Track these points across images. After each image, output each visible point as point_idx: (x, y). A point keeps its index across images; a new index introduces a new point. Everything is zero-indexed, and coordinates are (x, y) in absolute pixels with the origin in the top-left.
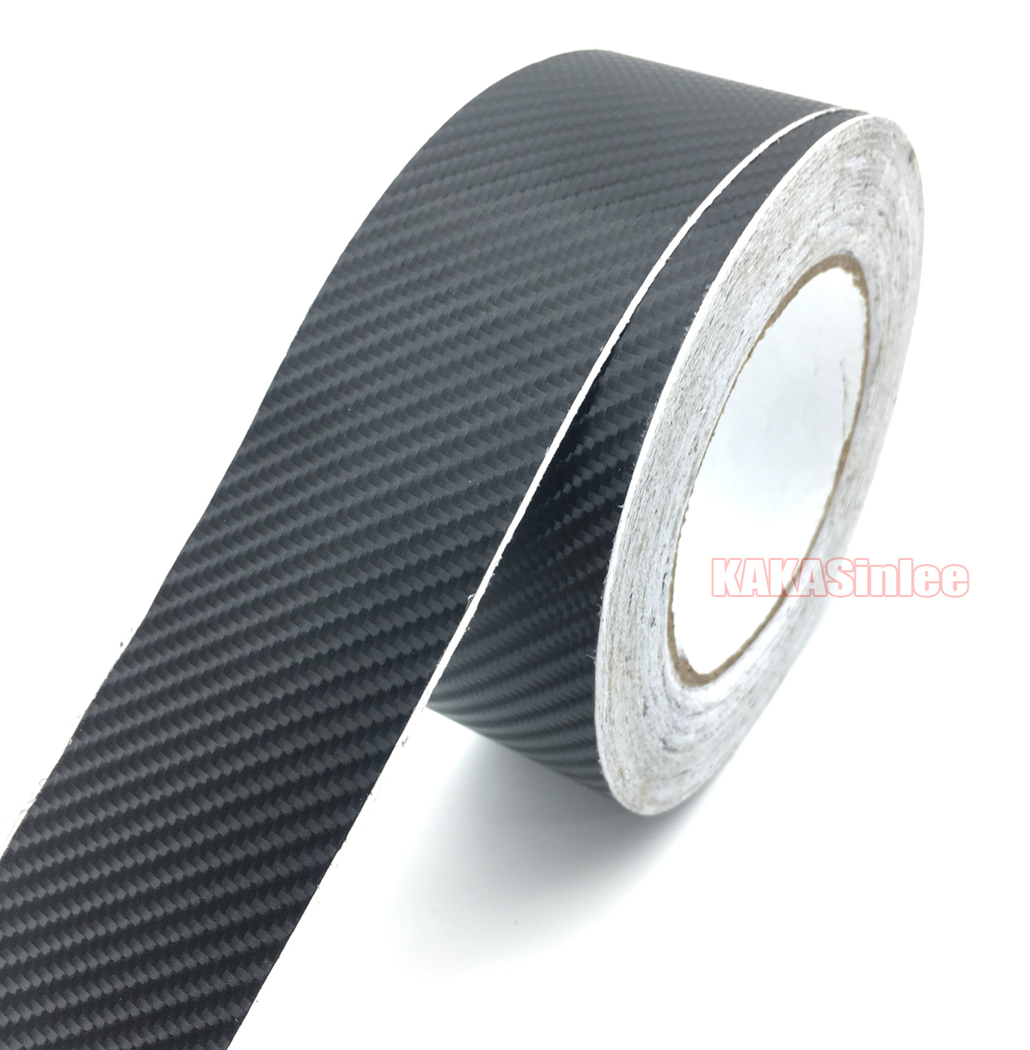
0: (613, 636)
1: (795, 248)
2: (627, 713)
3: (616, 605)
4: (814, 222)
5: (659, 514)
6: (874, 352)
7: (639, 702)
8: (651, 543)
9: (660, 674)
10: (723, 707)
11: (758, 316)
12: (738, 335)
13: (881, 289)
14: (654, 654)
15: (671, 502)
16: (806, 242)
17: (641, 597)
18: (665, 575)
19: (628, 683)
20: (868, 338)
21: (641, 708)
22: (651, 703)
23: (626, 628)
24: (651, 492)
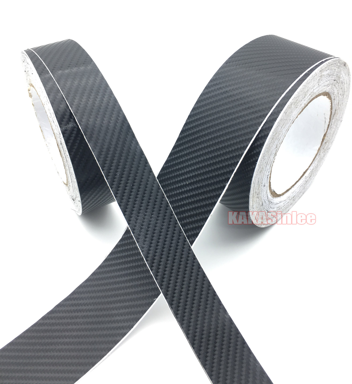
0: (254, 190)
1: (306, 97)
2: (257, 206)
3: (255, 184)
4: (313, 90)
5: (266, 163)
6: (333, 112)
7: (260, 203)
8: (264, 169)
9: (266, 196)
10: (285, 202)
11: (295, 115)
12: (289, 120)
13: (335, 97)
14: (265, 193)
15: (270, 160)
16: (309, 95)
17: (261, 181)
18: (268, 175)
19: (258, 199)
20: (331, 109)
21: (261, 204)
22: (264, 203)
23: (257, 188)
24: (264, 159)
